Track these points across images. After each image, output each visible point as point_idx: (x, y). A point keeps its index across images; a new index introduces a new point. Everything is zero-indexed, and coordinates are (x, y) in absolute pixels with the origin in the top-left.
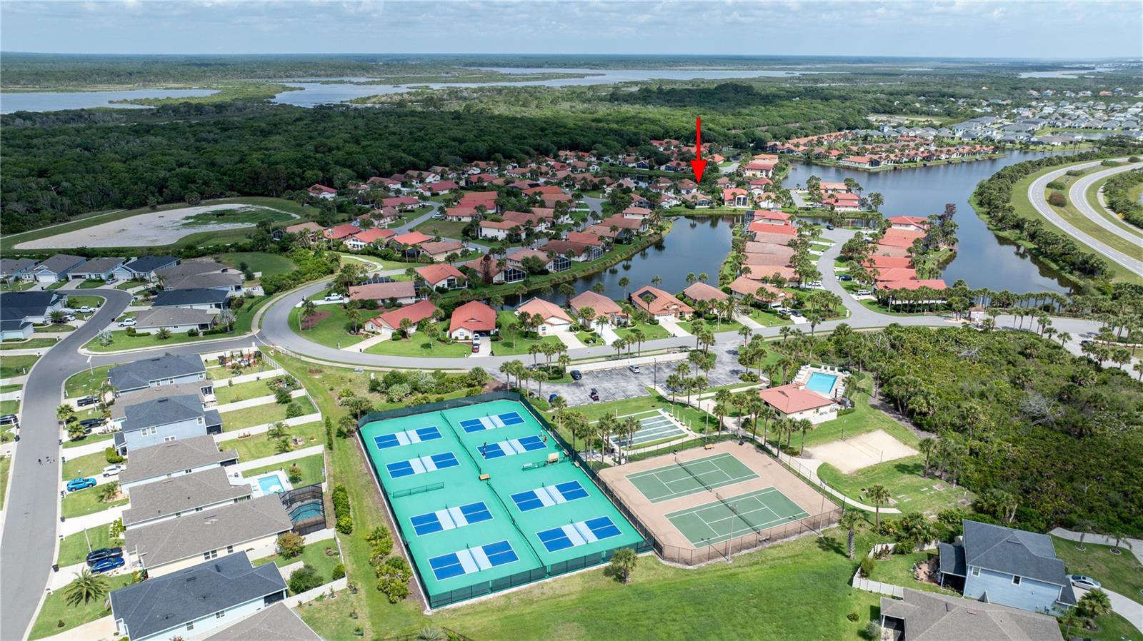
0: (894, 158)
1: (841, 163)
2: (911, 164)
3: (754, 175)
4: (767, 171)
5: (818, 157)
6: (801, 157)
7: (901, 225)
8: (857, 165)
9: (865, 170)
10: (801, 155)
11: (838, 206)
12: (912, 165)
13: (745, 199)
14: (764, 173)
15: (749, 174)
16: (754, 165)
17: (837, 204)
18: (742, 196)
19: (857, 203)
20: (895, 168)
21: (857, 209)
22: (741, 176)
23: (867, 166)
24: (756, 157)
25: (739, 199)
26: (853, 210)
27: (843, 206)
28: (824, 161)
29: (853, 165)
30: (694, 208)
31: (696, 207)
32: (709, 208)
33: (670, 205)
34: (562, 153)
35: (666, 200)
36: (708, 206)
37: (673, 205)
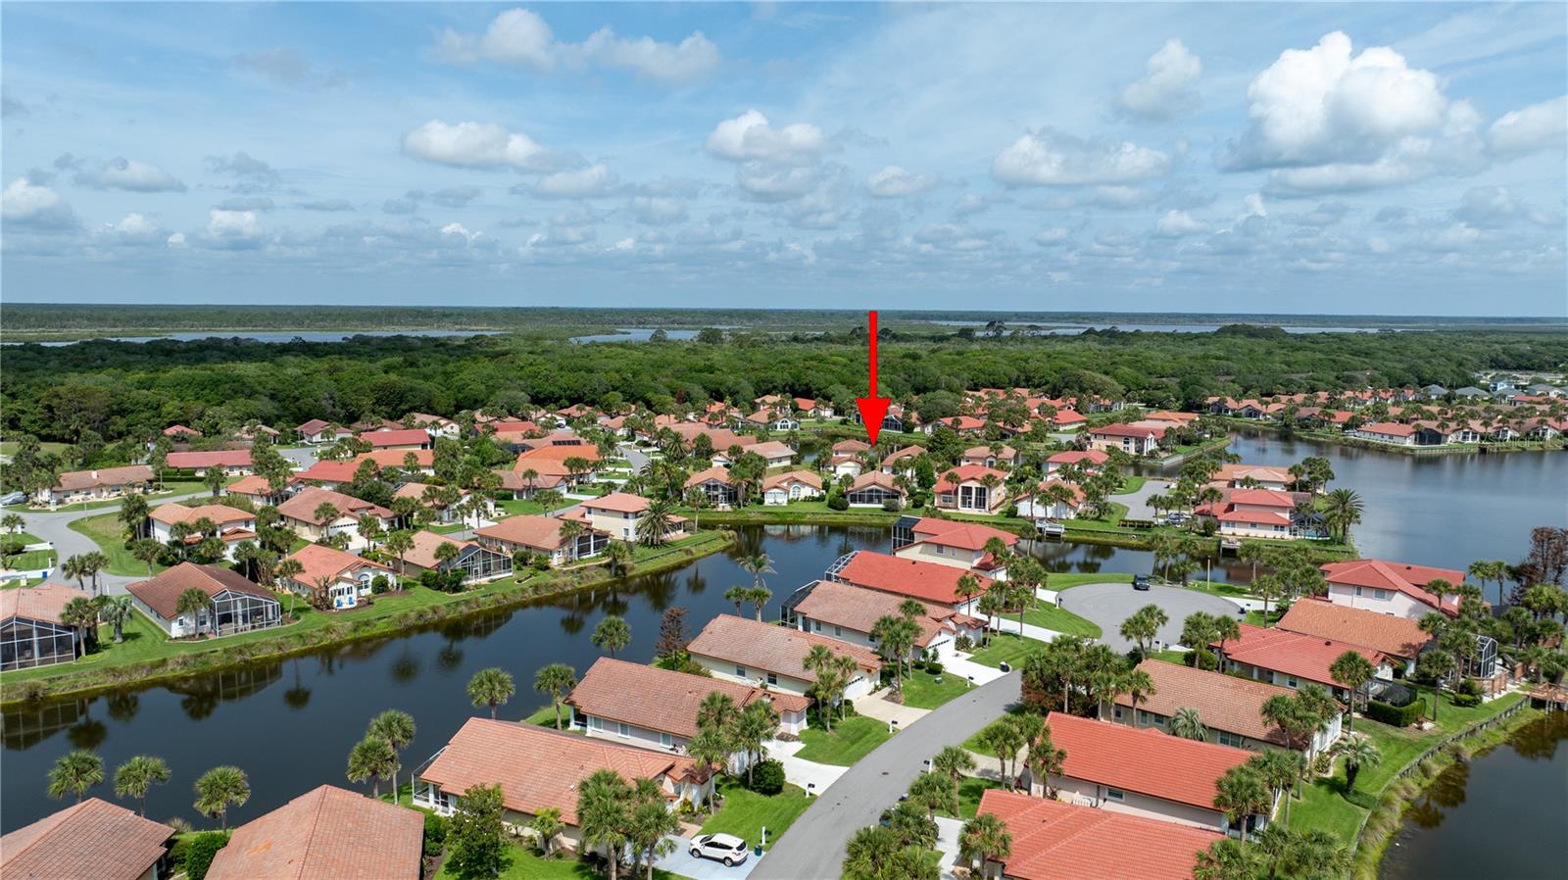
0: (1482, 430)
1: (1352, 435)
2: (1527, 444)
3: (1109, 448)
4: (1140, 441)
5: (1304, 424)
6: (1271, 424)
7: (1359, 589)
8: (1386, 441)
9: (1403, 453)
10: (1272, 420)
11: (1229, 523)
12: (1535, 446)
13: (983, 492)
15: (1098, 444)
16: (1118, 428)
17: (1230, 516)
18: (974, 485)
19: (1287, 516)
20: (1483, 451)
21: (1286, 535)
23: (1409, 443)
24: (1150, 416)
25: (967, 491)
26: (1271, 534)
27: (1243, 523)
28: (1318, 431)
29: (1377, 440)
30: (844, 507)
31: (852, 505)
32: (884, 510)
33: (791, 496)
34: (769, 399)
35: (785, 484)
36: (881, 506)
37: (802, 497)
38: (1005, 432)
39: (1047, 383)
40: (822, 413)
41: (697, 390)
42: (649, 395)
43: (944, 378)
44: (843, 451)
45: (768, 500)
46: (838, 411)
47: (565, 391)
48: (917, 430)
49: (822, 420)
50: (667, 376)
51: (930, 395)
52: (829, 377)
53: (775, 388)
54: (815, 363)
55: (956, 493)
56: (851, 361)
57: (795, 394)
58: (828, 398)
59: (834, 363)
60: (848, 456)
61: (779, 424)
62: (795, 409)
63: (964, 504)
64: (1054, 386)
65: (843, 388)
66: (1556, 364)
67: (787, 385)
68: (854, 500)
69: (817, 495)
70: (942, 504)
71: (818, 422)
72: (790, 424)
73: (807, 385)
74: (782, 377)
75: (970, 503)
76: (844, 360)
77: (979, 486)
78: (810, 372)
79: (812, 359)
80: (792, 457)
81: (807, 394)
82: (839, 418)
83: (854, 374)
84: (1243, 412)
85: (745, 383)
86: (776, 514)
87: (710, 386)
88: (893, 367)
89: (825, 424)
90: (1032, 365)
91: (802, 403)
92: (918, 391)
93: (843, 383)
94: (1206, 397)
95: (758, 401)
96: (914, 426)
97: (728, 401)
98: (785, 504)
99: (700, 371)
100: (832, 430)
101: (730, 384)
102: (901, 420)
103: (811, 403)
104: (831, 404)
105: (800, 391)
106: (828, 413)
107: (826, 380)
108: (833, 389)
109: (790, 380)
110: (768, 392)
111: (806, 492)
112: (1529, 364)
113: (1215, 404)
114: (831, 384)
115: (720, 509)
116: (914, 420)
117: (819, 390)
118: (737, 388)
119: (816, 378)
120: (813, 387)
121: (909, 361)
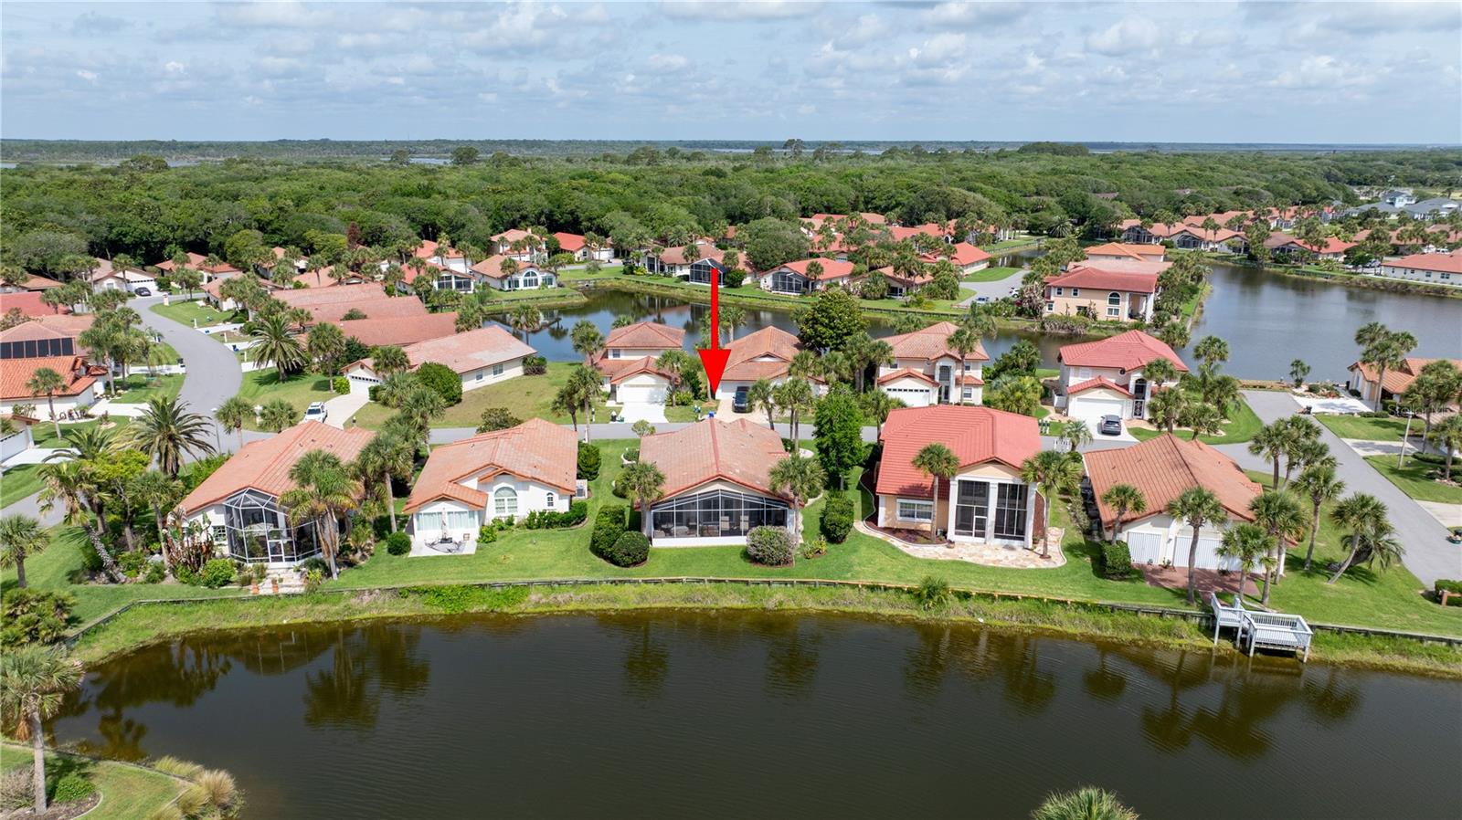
3: (1083, 311)
4: (1137, 297)
6: (1227, 258)
10: (1224, 249)
13: (1014, 494)
14: (1124, 306)
15: (1063, 306)
16: (1088, 274)
18: (994, 477)
22: (1034, 312)
24: (1092, 249)
28: (1304, 268)
30: (638, 556)
31: (660, 543)
32: (747, 555)
33: (491, 514)
34: (514, 235)
35: (473, 484)
36: (741, 541)
37: (521, 514)
38: (895, 284)
39: (898, 204)
40: (596, 255)
41: (395, 224)
42: (312, 234)
43: (770, 199)
44: (631, 349)
45: (423, 538)
46: (619, 252)
47: (174, 230)
48: (747, 281)
49: (595, 268)
50: (351, 204)
51: (753, 223)
52: (605, 200)
53: (524, 218)
54: (585, 182)
55: (944, 495)
56: (636, 179)
57: (554, 227)
58: (603, 232)
59: (613, 182)
60: (638, 358)
61: (521, 279)
62: (555, 250)
63: (964, 525)
64: (912, 209)
65: (626, 217)
66: (1387, 177)
67: (542, 213)
68: (663, 523)
69: (562, 506)
70: (900, 522)
71: (589, 270)
72: (540, 277)
73: (572, 213)
74: (534, 201)
75: (981, 525)
76: (627, 179)
77: (1008, 479)
78: (576, 193)
79: (581, 177)
80: (525, 360)
81: (574, 226)
82: (618, 263)
83: (640, 196)
84: (1175, 239)
85: (474, 212)
86: (437, 592)
87: (420, 217)
88: (694, 187)
89: (600, 275)
90: (870, 183)
91: (564, 239)
92: (733, 218)
93: (626, 209)
94: (1119, 220)
95: (495, 238)
96: (742, 275)
97: (444, 240)
98: (470, 548)
99: (410, 195)
100: (612, 283)
101: (451, 213)
102: (722, 267)
103: (579, 240)
104: (609, 240)
105: (561, 221)
106: (605, 255)
107: (601, 206)
108: (608, 219)
109: (547, 206)
110: (514, 225)
111: (532, 501)
112: (1361, 179)
113: (1132, 229)
114: (609, 210)
115: (266, 588)
116: (741, 266)
117: (590, 220)
118: (462, 219)
119: (586, 202)
120: (582, 217)
121: (713, 178)
